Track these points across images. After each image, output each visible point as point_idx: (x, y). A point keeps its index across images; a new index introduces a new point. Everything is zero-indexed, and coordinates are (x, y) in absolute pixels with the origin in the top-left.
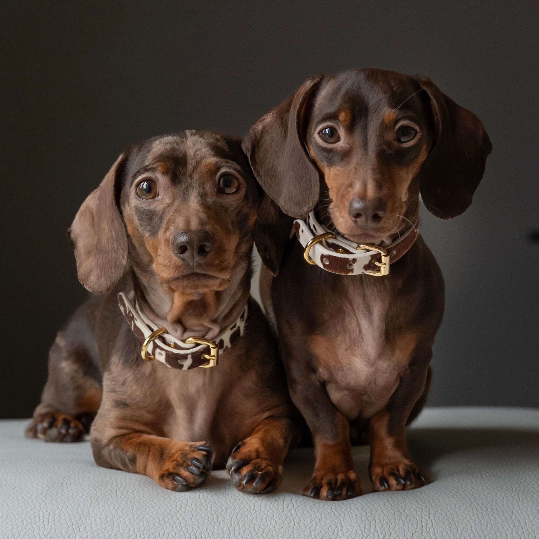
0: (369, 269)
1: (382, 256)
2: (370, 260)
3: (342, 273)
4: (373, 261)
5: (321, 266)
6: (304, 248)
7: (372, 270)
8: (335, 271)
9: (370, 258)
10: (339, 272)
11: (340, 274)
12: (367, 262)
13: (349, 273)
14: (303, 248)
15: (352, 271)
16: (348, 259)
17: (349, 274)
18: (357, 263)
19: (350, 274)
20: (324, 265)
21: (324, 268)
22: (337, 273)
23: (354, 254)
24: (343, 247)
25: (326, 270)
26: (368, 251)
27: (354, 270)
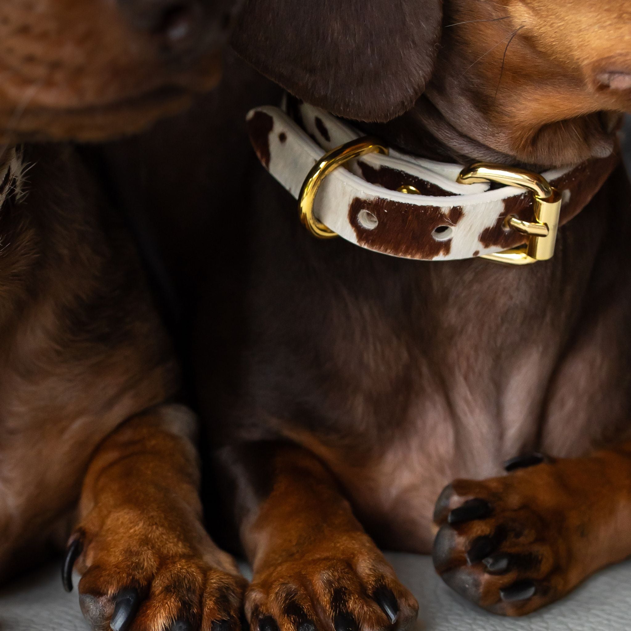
0: (495, 243)
1: (540, 201)
2: (501, 215)
3: (416, 253)
4: (509, 217)
5: (351, 236)
6: (297, 197)
7: (503, 247)
8: (396, 249)
9: (501, 208)
10: (406, 252)
11: (409, 257)
12: (490, 221)
13: (437, 253)
14: (292, 197)
15: (446, 246)
16: (437, 209)
17: (436, 258)
18: (463, 223)
19: (440, 257)
20: (361, 233)
21: (359, 241)
22: (400, 256)
23: (455, 195)
24: (417, 178)
25: (366, 247)
26: (494, 185)
27: (454, 246)
